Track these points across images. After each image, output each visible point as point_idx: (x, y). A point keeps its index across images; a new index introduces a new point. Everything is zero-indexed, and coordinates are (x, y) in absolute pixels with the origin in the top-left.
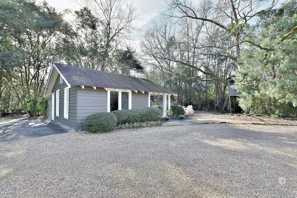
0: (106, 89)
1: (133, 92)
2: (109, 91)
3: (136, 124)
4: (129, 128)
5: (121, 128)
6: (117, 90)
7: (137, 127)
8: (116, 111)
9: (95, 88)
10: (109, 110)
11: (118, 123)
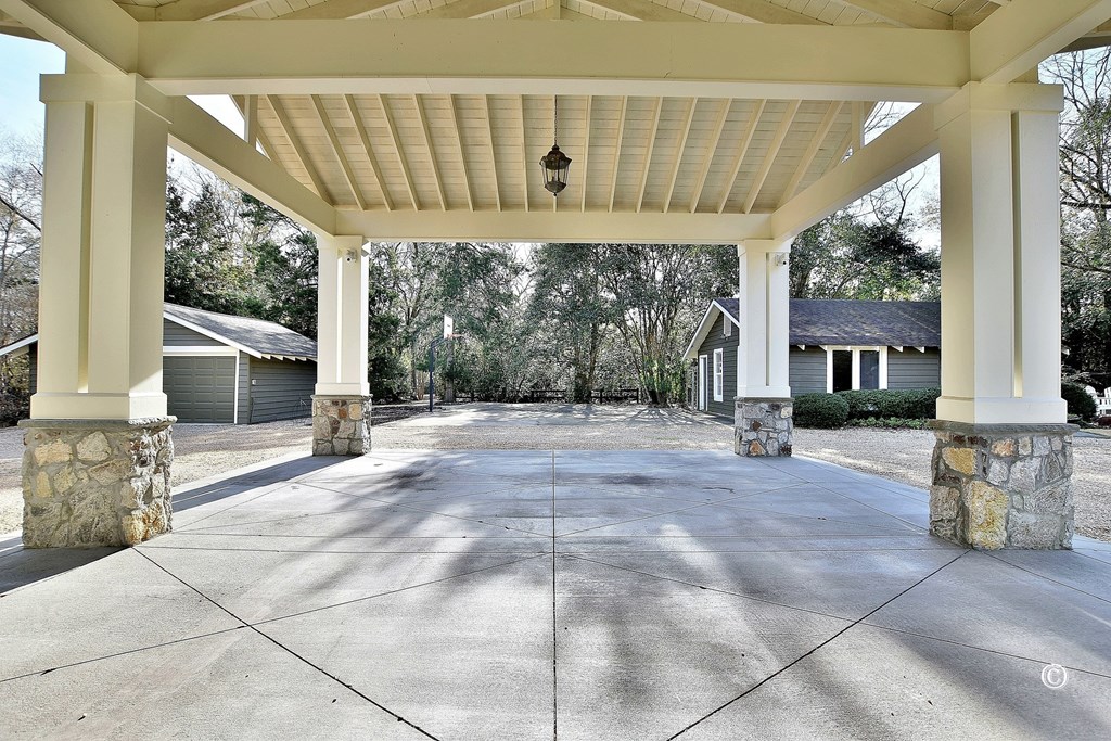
0: (825, 348)
1: (891, 350)
2: (829, 351)
3: (893, 420)
4: (875, 426)
5: (857, 425)
6: (848, 348)
7: (895, 427)
8: (845, 392)
9: (803, 348)
10: (830, 389)
11: (851, 416)
